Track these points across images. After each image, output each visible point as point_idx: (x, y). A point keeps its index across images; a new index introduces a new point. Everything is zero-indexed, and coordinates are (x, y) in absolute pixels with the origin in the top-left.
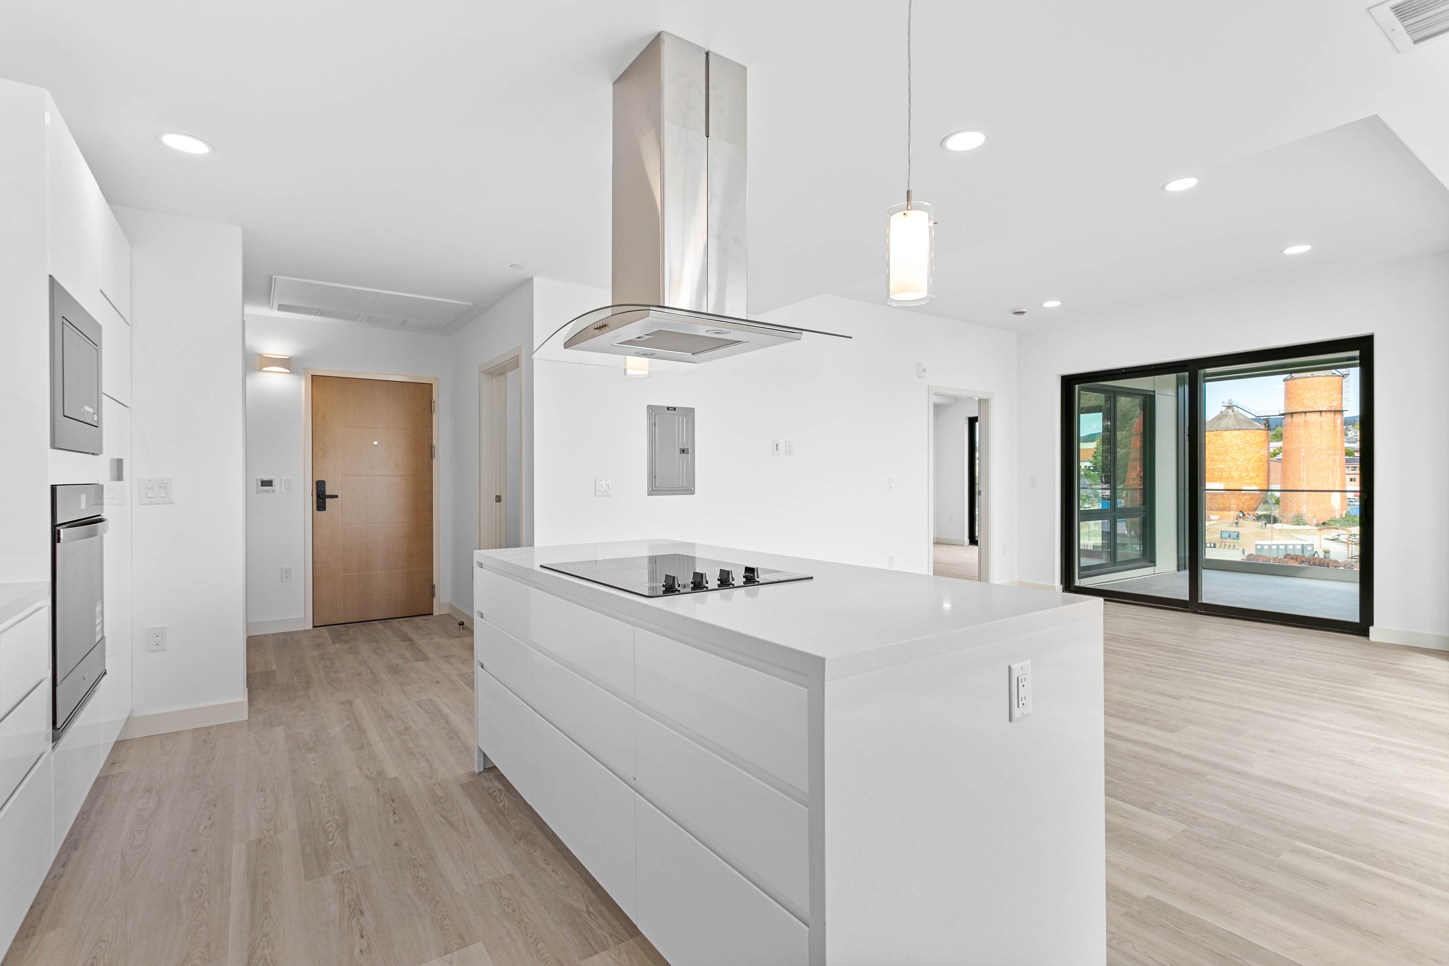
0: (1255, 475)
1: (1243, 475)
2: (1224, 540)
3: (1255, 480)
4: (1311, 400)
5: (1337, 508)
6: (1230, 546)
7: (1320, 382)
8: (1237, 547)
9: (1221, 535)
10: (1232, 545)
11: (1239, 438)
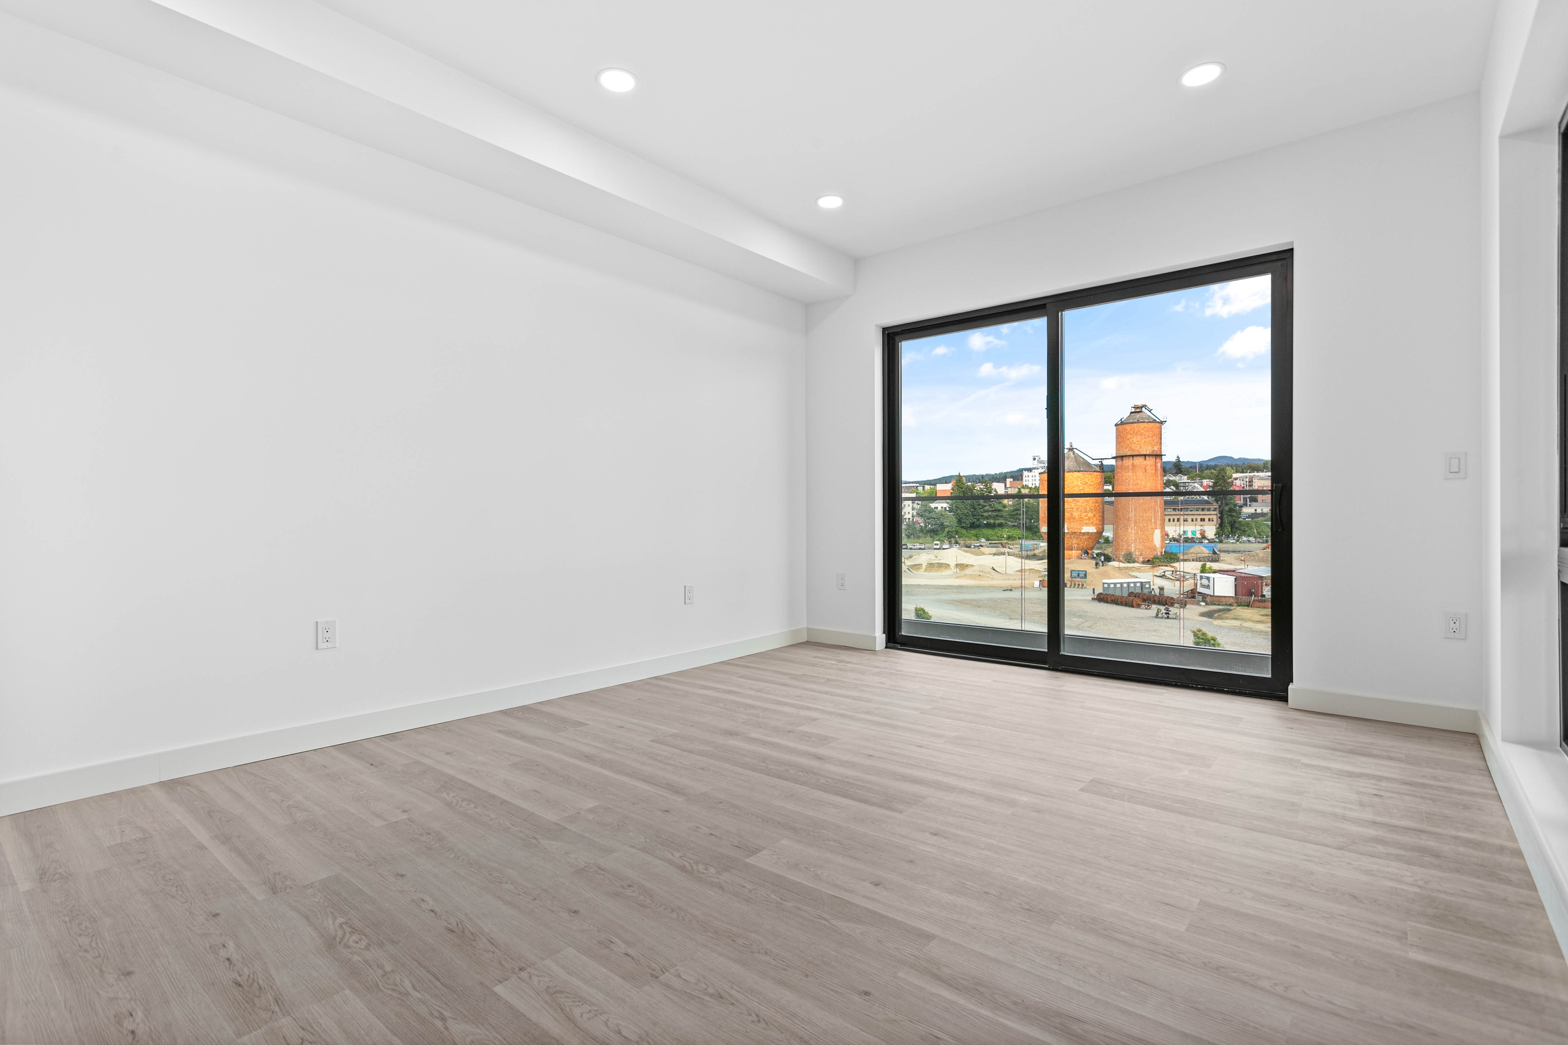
0: (1092, 515)
1: (1082, 515)
2: (1073, 579)
3: (1092, 520)
4: (1138, 444)
5: (1158, 546)
6: (1079, 585)
7: (1145, 427)
8: (1085, 586)
9: (1071, 575)
10: (1081, 583)
11: (1080, 479)
